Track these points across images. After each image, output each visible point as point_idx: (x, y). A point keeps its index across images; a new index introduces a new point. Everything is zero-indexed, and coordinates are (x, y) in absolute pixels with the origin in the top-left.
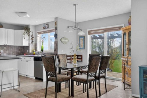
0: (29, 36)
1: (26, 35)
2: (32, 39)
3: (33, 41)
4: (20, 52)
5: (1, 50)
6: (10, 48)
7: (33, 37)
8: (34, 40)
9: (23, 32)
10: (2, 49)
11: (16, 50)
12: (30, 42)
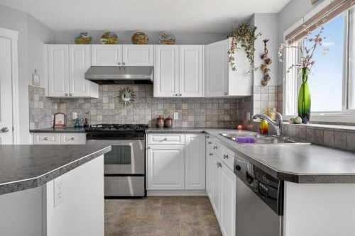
0: (250, 56)
1: (240, 55)
2: (262, 66)
3: (266, 78)
4: (227, 118)
5: (175, 113)
6: (198, 105)
7: (268, 62)
8: (271, 74)
9: (230, 46)
10: (177, 109)
11: (215, 112)
12: (257, 82)
